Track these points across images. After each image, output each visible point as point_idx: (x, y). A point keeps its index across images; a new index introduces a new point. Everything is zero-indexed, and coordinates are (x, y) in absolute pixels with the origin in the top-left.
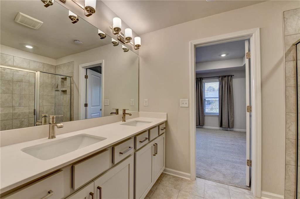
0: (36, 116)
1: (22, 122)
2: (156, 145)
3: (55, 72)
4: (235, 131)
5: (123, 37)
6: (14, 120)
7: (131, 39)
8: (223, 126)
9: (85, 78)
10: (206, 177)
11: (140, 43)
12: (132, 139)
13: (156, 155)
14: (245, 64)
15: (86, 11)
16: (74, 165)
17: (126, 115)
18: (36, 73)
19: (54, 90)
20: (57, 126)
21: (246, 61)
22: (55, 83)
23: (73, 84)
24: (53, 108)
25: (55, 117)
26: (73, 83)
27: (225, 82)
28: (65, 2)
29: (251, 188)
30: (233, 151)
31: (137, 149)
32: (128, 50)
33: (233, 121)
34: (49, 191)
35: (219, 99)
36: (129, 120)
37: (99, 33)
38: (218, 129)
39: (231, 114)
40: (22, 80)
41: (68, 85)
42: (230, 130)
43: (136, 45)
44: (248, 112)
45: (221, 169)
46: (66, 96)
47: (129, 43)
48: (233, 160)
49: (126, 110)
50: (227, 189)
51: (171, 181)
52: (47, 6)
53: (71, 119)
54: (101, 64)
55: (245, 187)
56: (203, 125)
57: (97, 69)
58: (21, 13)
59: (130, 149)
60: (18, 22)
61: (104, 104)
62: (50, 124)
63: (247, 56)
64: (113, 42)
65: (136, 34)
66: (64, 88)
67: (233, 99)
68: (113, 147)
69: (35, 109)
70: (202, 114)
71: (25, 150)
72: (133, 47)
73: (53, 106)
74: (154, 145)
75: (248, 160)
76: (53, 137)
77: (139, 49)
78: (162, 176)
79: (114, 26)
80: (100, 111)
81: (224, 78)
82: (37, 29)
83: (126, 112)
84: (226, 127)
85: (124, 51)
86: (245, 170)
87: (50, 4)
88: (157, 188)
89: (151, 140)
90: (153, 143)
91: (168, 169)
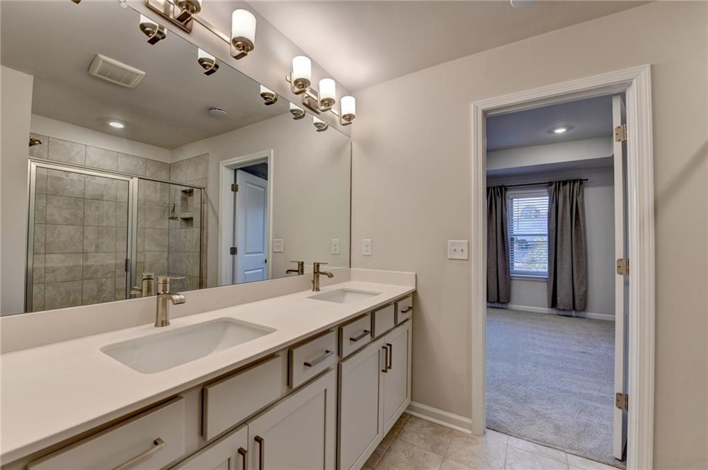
0: (129, 274)
1: (102, 285)
2: (389, 347)
3: (170, 179)
4: (590, 320)
5: (315, 98)
6: (86, 281)
7: (334, 102)
8: (560, 305)
9: (232, 190)
10: (510, 429)
11: (353, 111)
12: (331, 333)
13: (388, 370)
15: (233, 48)
16: (206, 387)
17: (321, 276)
18: (131, 181)
19: (167, 217)
20: (172, 299)
21: (617, 147)
22: (168, 202)
23: (207, 203)
24: (166, 255)
25: (168, 280)
26: (206, 201)
27: (565, 197)
28: (190, 31)
29: (626, 465)
30: (582, 370)
31: (344, 356)
32: (327, 128)
33: (586, 293)
34: (154, 439)
35: (549, 239)
36: (326, 286)
37: (262, 92)
38: (547, 312)
39: (578, 277)
40: (102, 196)
41: (195, 205)
42: (576, 317)
43: (344, 116)
44: (621, 274)
45: (549, 412)
46: (191, 230)
47: (328, 111)
48: (583, 391)
49: (320, 265)
50: (563, 462)
51: (425, 434)
52: (153, 41)
53: (201, 285)
54: (267, 158)
55: (611, 462)
56: (508, 300)
57: (258, 170)
58: (101, 56)
59: (329, 356)
60: (95, 74)
61: (273, 249)
62: (158, 294)
63: (617, 134)
64: (292, 111)
65: (345, 90)
66: (187, 212)
67: (585, 238)
68: (289, 351)
69: (127, 260)
70: (506, 274)
71: (108, 350)
72: (337, 119)
73: (164, 251)
74: (383, 347)
75: (620, 394)
76: (165, 323)
77: (351, 123)
78: (405, 419)
79: (296, 76)
80: (264, 265)
81: (561, 188)
82: (134, 86)
83: (321, 270)
84: (566, 308)
85: (317, 129)
86: (611, 419)
87: (160, 36)
88: (390, 447)
89: (377, 335)
90: (382, 342)
91: (416, 404)
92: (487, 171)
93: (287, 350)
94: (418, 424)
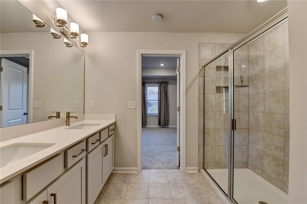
2: (106, 146)
4: (170, 128)
5: (67, 30)
7: (78, 35)
8: (161, 124)
11: (87, 41)
12: (84, 142)
13: (106, 155)
14: (177, 74)
16: (24, 174)
30: (168, 144)
31: (89, 152)
32: (72, 46)
33: (168, 119)
35: (158, 102)
36: (74, 123)
37: (34, 19)
38: (158, 127)
42: (166, 127)
43: (82, 43)
44: (178, 111)
45: (160, 158)
47: (74, 39)
48: (169, 150)
49: (70, 113)
50: (165, 172)
51: (120, 178)
54: (29, 55)
55: (176, 168)
56: (146, 124)
59: (83, 152)
61: (33, 106)
63: (178, 69)
64: (52, 33)
65: (83, 30)
68: (65, 152)
70: (146, 114)
72: (78, 43)
74: (104, 146)
75: (178, 147)
77: (86, 47)
78: (112, 175)
79: (58, 17)
81: (162, 84)
83: (71, 115)
84: (163, 125)
85: (66, 45)
90: (104, 144)
91: (116, 168)
92: (142, 76)
93: (64, 151)
94: (117, 175)
